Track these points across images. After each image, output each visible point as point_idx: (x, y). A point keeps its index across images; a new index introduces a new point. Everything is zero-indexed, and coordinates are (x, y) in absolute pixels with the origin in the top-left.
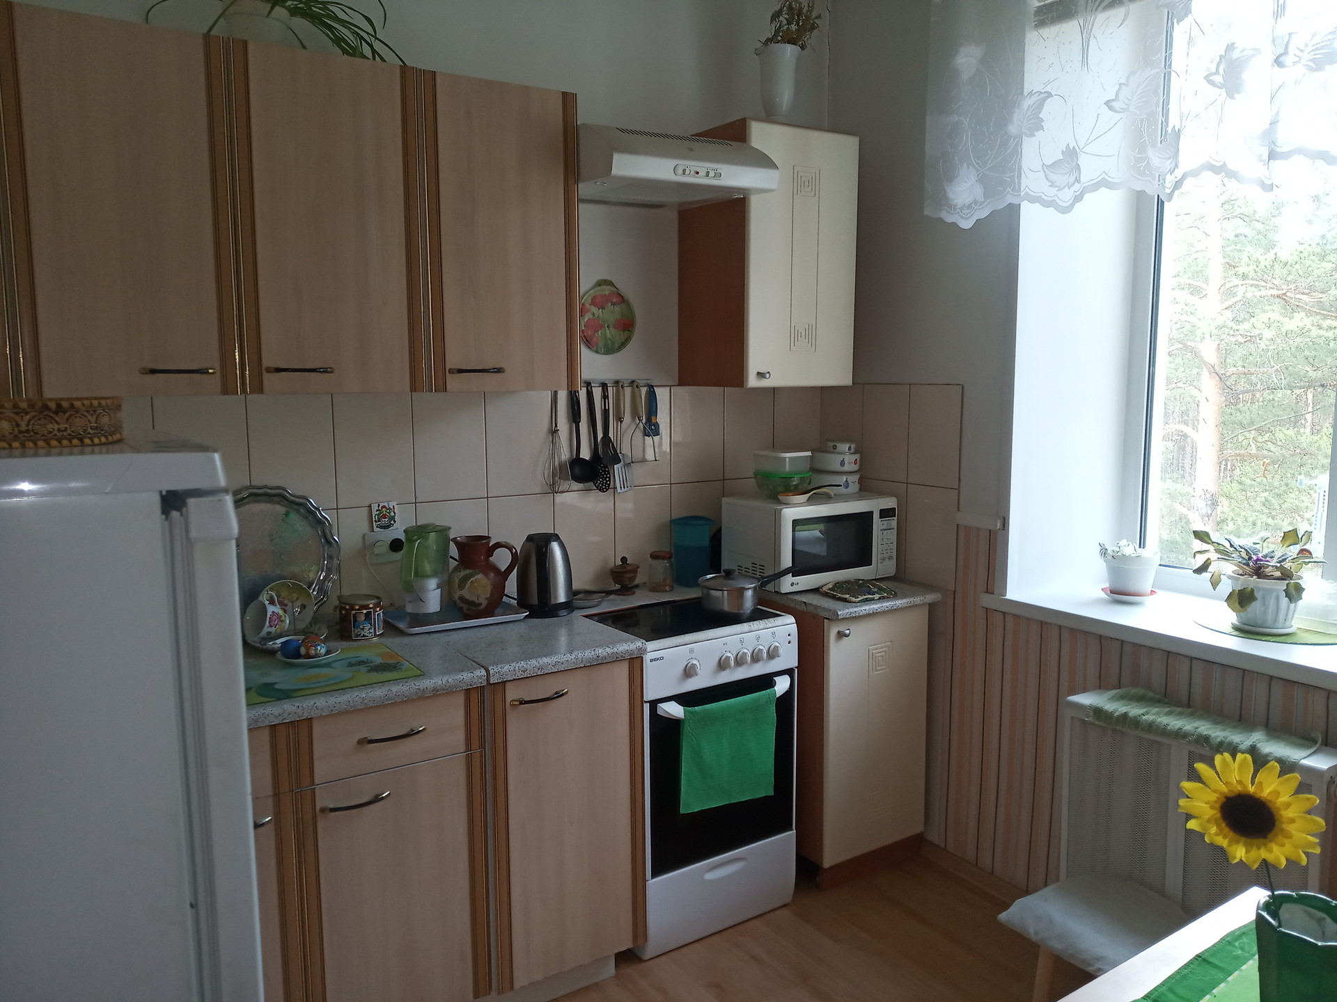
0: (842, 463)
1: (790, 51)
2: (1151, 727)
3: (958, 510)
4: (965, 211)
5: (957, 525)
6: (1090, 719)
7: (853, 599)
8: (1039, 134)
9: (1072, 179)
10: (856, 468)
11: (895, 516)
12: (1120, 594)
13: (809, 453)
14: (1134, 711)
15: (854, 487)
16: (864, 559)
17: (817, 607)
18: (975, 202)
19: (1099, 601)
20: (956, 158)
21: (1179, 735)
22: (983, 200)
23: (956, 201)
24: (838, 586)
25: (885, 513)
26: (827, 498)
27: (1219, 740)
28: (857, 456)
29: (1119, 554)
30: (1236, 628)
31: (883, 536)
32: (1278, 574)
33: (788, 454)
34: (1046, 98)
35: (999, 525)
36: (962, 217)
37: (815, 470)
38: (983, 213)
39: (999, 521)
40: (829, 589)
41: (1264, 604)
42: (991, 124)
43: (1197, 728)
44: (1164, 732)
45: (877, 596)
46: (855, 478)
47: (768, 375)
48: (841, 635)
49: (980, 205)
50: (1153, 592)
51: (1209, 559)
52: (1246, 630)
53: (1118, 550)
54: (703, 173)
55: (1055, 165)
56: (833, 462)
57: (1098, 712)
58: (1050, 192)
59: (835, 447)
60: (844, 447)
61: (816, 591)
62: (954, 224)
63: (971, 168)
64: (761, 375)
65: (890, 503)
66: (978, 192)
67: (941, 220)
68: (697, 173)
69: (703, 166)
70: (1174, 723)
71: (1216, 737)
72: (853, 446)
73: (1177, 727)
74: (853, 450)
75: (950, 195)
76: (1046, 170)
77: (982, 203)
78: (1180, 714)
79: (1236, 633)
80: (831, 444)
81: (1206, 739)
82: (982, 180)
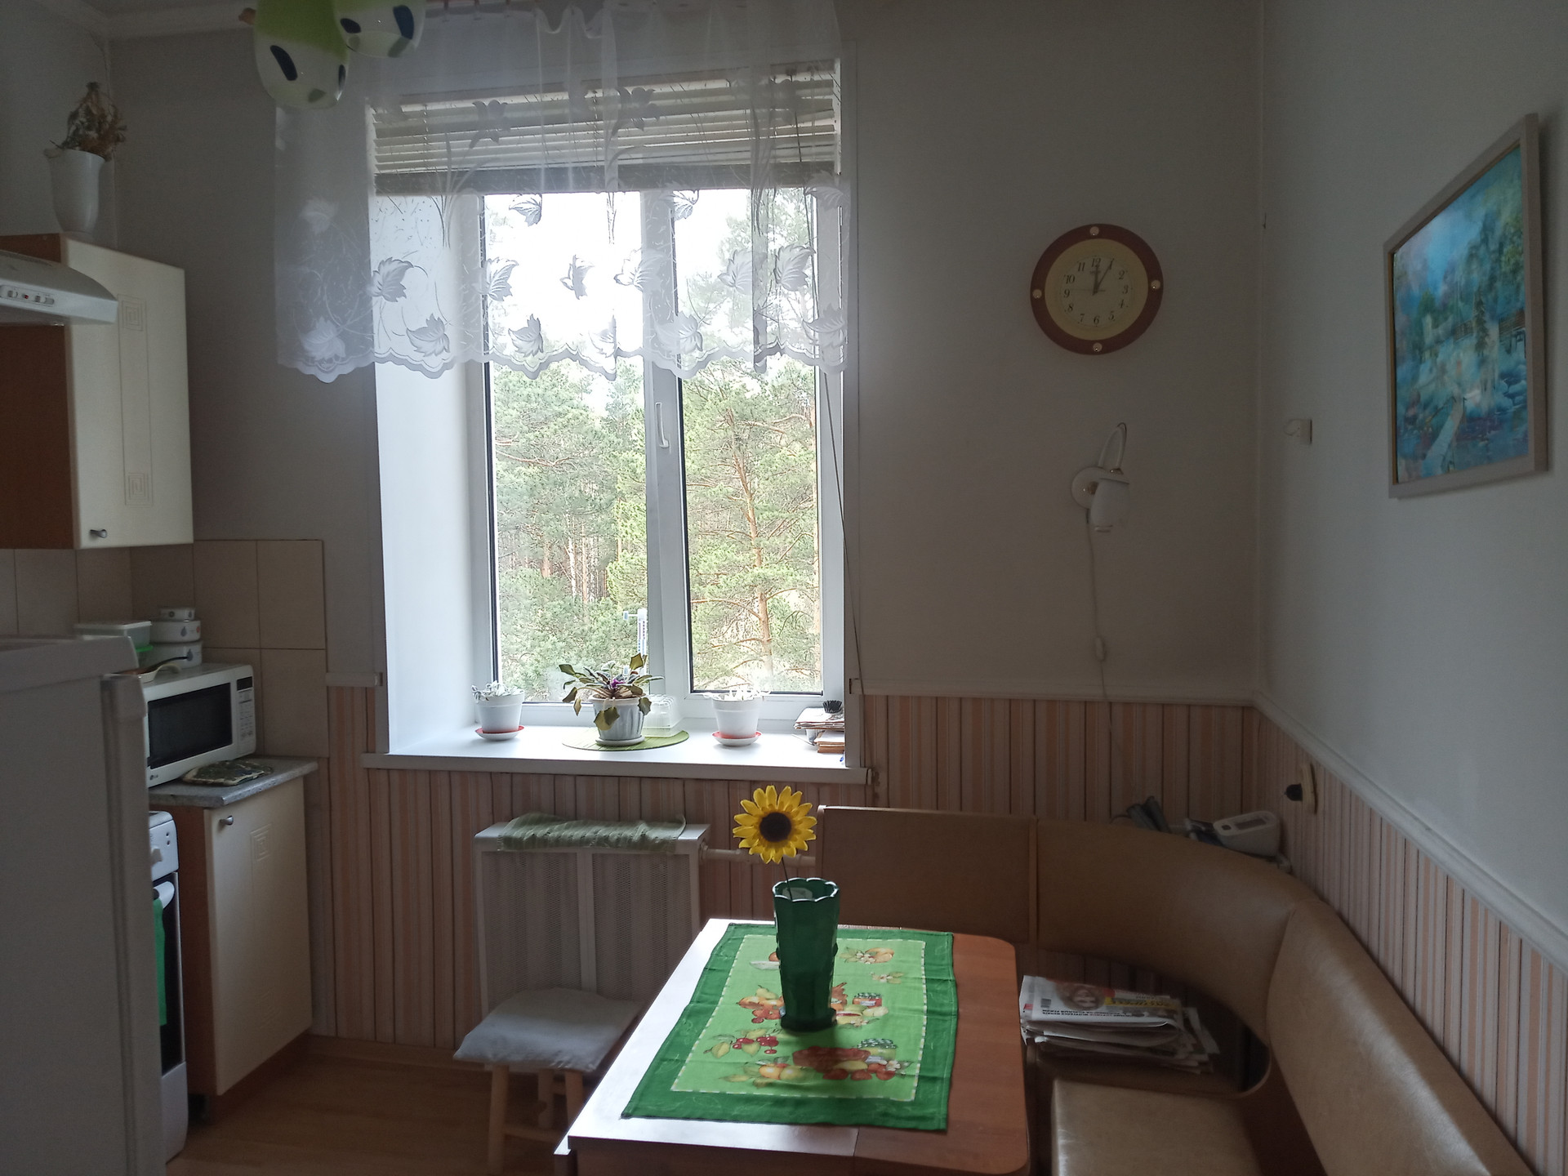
0: (183, 632)
1: (92, 161)
2: (558, 842)
3: (327, 671)
4: (326, 365)
5: (328, 687)
6: (502, 849)
7: (231, 782)
8: (401, 300)
9: (439, 347)
10: (196, 636)
11: (251, 686)
12: (495, 733)
13: (148, 623)
14: (540, 832)
15: (197, 659)
16: (224, 738)
17: (190, 798)
18: (337, 357)
19: (475, 743)
20: (311, 310)
21: (583, 842)
22: (344, 356)
23: (314, 354)
24: (203, 771)
25: (243, 683)
26: (173, 674)
27: (616, 837)
28: (197, 624)
29: (491, 695)
30: (600, 744)
31: (241, 708)
32: (629, 693)
33: (126, 626)
34: (407, 268)
35: (377, 682)
36: (320, 369)
37: (157, 643)
38: (347, 369)
39: (376, 677)
40: (195, 777)
41: (622, 720)
42: (350, 282)
43: (596, 833)
44: (570, 843)
45: (254, 775)
46: (196, 649)
47: (104, 534)
48: (223, 824)
49: (343, 361)
50: (521, 728)
51: (575, 688)
52: (608, 745)
53: (489, 692)
54: (32, 297)
55: (421, 331)
56: (172, 631)
57: (508, 840)
58: (418, 357)
59: (172, 614)
60: (184, 613)
61: (179, 781)
62: (312, 376)
63: (329, 322)
64: (95, 533)
65: (245, 672)
66: (339, 348)
67: (297, 371)
68: (26, 297)
69: (32, 290)
70: (577, 833)
71: (613, 836)
72: (193, 612)
73: (580, 836)
74: (193, 617)
75: (307, 347)
76: (410, 335)
77: (343, 359)
78: (575, 826)
79: (603, 748)
80: (166, 611)
81: (606, 839)
82: (342, 336)
